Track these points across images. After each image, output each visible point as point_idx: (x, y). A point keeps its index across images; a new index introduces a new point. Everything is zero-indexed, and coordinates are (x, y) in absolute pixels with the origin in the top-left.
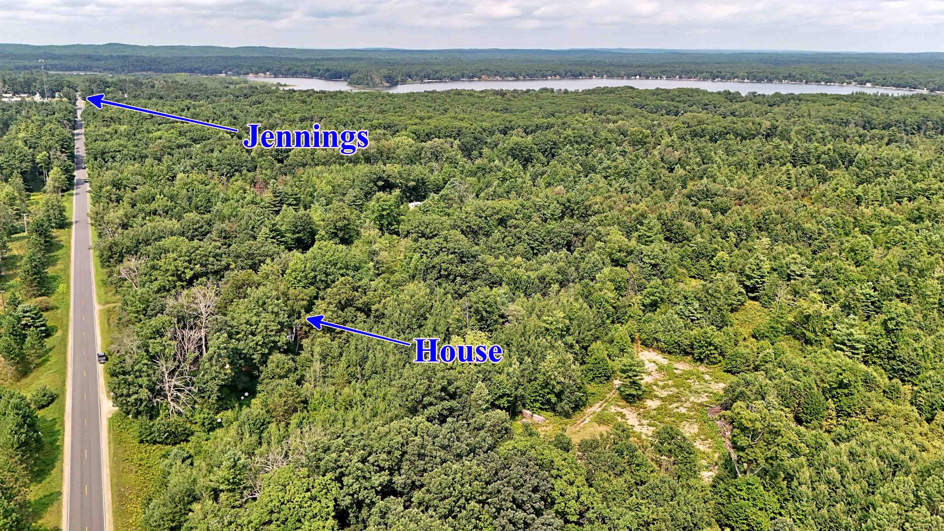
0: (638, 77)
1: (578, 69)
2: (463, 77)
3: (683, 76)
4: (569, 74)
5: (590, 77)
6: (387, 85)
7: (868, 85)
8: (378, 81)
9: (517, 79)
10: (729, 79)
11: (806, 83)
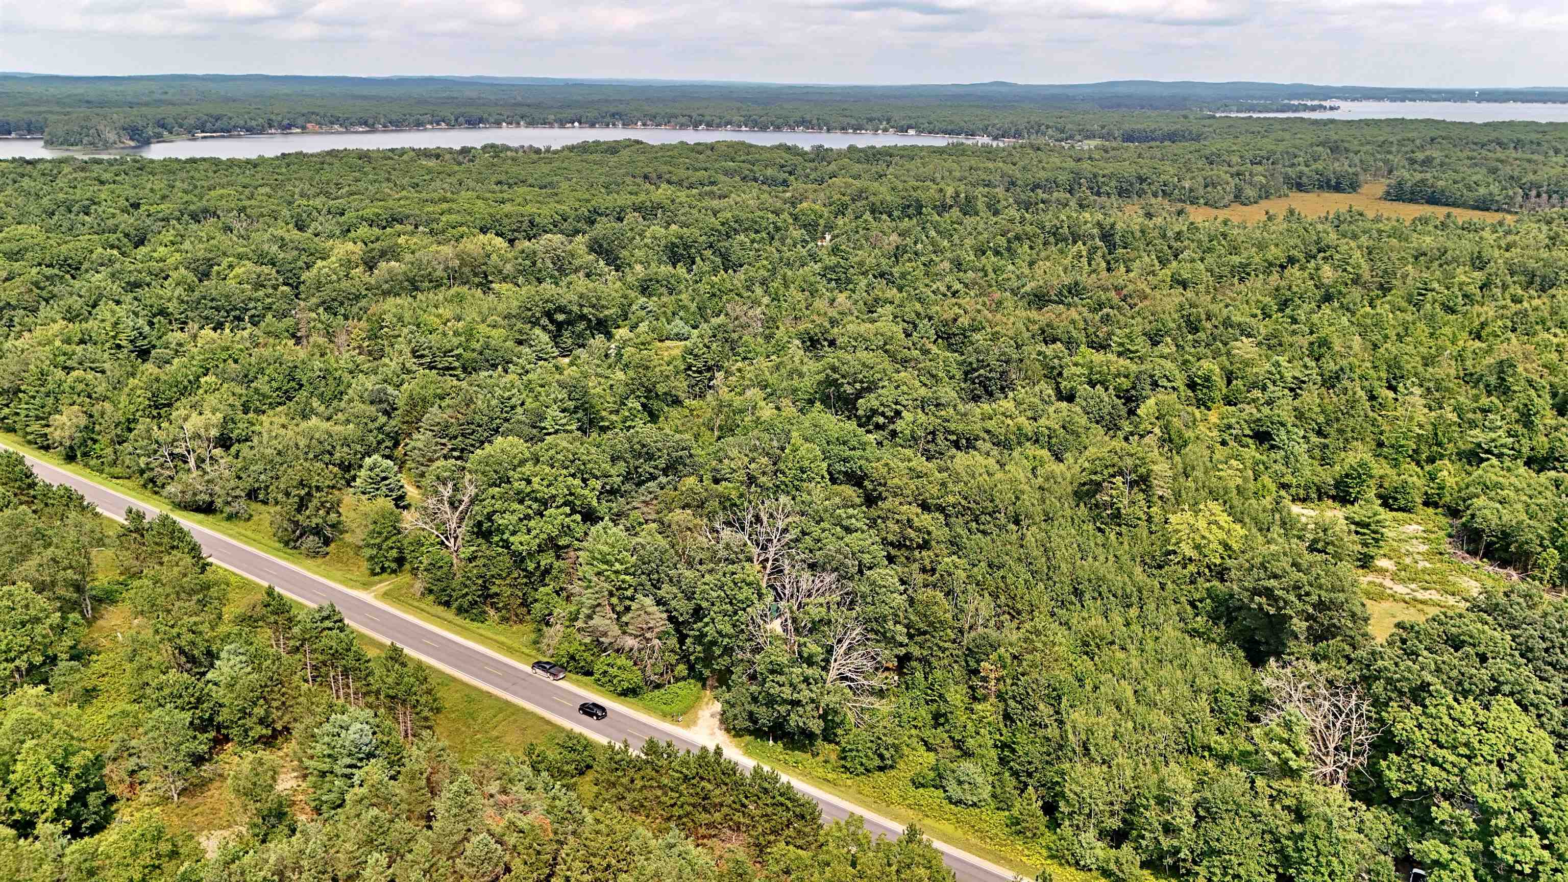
0: (576, 124)
1: (476, 112)
2: (270, 127)
3: (649, 122)
4: (461, 119)
5: (498, 124)
6: (132, 144)
7: (911, 132)
8: (112, 137)
9: (373, 130)
10: (719, 126)
11: (828, 130)
